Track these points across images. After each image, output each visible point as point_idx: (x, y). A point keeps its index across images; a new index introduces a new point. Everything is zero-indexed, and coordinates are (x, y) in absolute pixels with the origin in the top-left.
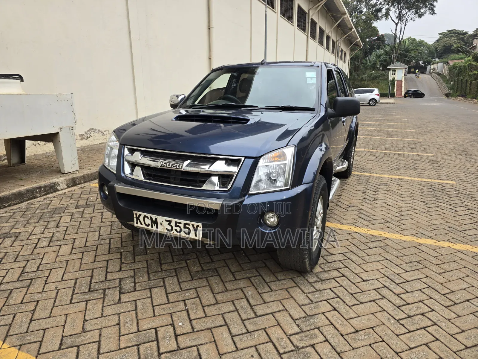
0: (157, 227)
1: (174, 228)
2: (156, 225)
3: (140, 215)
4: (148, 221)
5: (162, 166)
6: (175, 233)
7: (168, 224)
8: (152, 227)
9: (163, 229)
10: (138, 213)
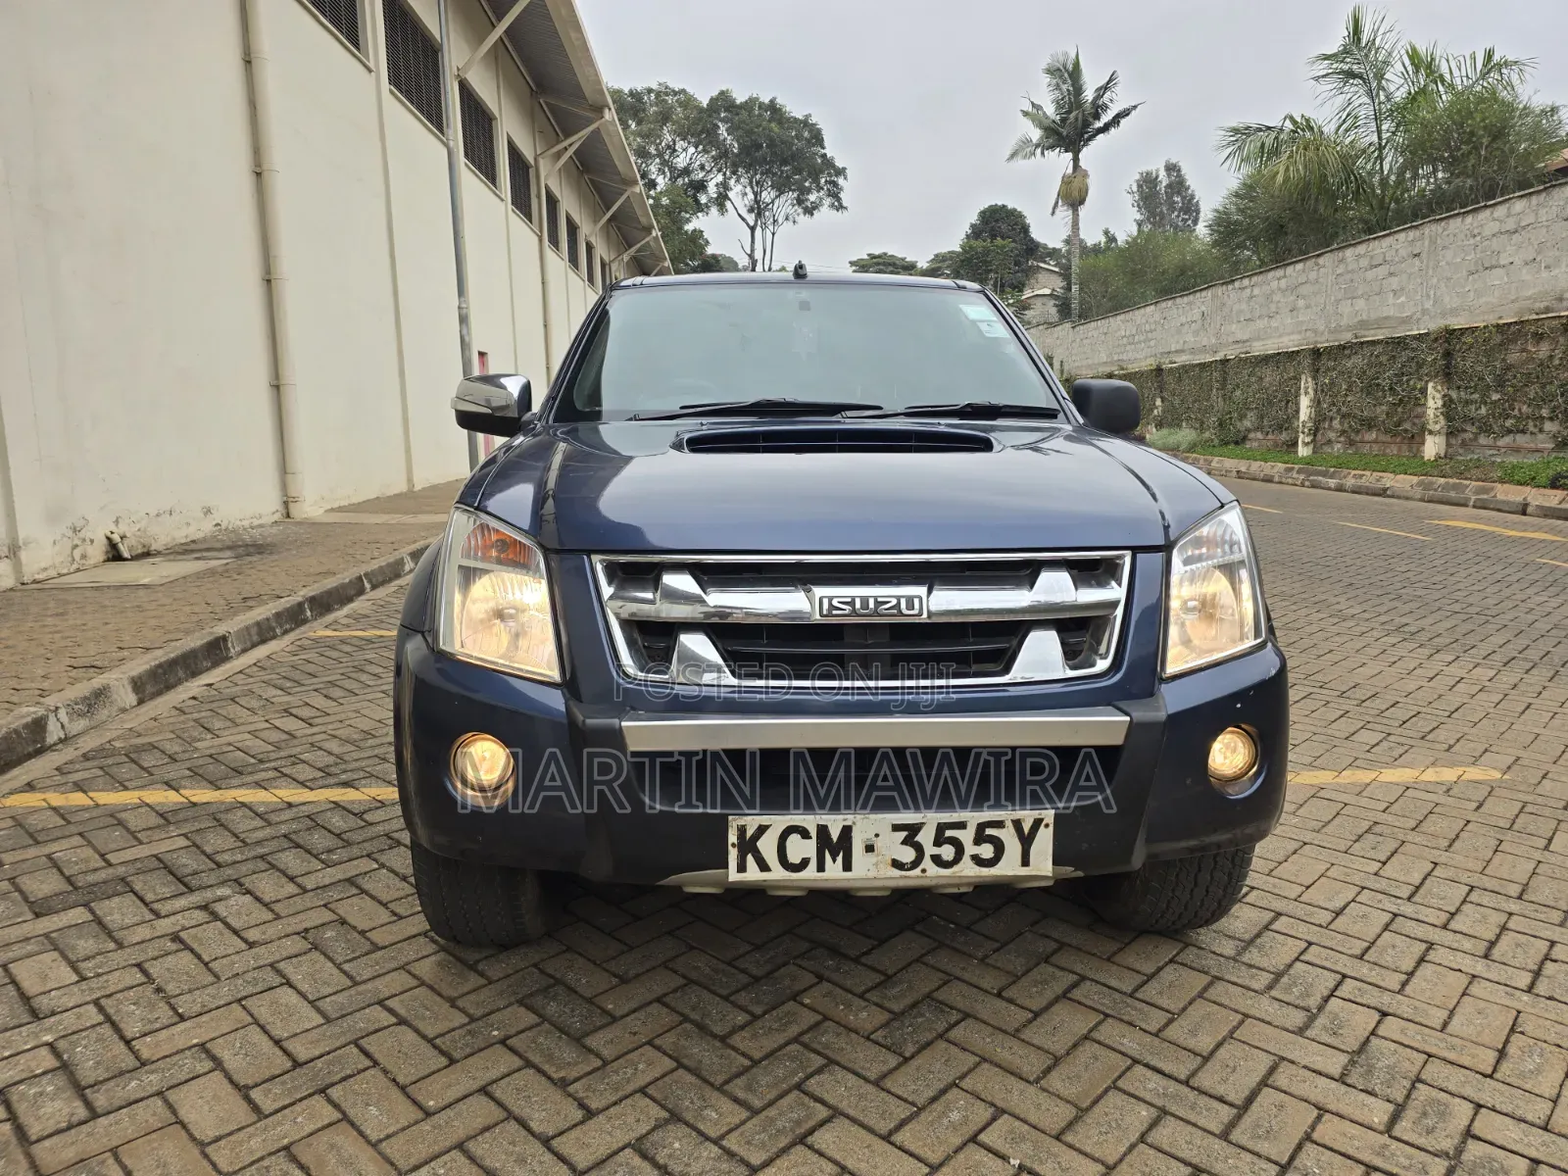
0: (847, 867)
1: (930, 850)
2: (840, 859)
3: (762, 830)
4: (800, 849)
5: (829, 615)
6: (933, 870)
7: (905, 842)
8: (821, 868)
9: (876, 864)
10: (752, 823)
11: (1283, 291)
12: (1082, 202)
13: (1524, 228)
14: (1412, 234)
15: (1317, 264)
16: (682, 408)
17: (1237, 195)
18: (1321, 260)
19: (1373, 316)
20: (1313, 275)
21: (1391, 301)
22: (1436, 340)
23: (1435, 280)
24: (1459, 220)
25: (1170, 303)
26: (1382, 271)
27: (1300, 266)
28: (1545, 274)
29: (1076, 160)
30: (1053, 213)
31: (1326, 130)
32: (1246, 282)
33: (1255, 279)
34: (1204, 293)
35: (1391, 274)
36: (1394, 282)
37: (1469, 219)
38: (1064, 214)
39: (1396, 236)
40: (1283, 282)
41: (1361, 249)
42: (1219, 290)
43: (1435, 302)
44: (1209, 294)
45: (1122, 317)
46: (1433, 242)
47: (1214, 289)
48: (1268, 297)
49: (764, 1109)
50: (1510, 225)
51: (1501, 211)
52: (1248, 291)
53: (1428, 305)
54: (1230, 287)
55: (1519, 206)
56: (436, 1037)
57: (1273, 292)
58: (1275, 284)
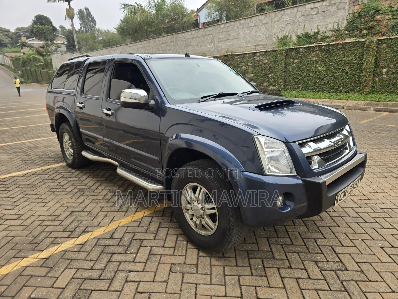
12: (73, 17)
13: (195, 37)
14: (171, 37)
15: (149, 42)
17: (123, 21)
18: (150, 41)
20: (148, 45)
23: (177, 48)
24: (181, 34)
26: (165, 45)
27: (145, 42)
28: (200, 48)
29: (69, 5)
30: (65, 20)
31: (145, 8)
32: (131, 45)
33: (133, 44)
34: (120, 47)
35: (167, 46)
36: (168, 48)
37: (183, 34)
38: (68, 20)
39: (167, 37)
40: (141, 46)
41: (160, 39)
42: (124, 46)
44: (121, 47)
45: (96, 52)
46: (176, 39)
47: (122, 46)
48: (138, 49)
50: (192, 37)
51: (190, 33)
52: (132, 47)
54: (127, 46)
55: (193, 32)
57: (139, 48)
58: (139, 46)
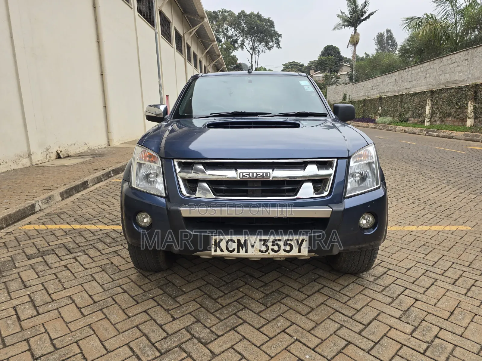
5: (242, 178)
6: (272, 253)
9: (255, 251)
11: (422, 72)
12: (357, 43)
14: (465, 53)
15: (433, 63)
16: (211, 114)
17: (408, 40)
18: (435, 61)
19: (452, 80)
20: (432, 67)
21: (457, 74)
22: (472, 87)
23: (472, 67)
25: (385, 76)
26: (456, 64)
27: (428, 63)
29: (355, 30)
30: (347, 47)
31: (438, 18)
32: (410, 69)
33: (413, 68)
34: (396, 73)
35: (458, 66)
36: (459, 69)
38: (351, 47)
39: (460, 53)
40: (422, 69)
41: (448, 57)
42: (401, 72)
43: (472, 75)
44: (398, 73)
45: (369, 81)
46: (472, 55)
47: (399, 71)
48: (417, 74)
49: (224, 319)
52: (410, 72)
53: (470, 76)
54: (405, 71)
56: (134, 296)
57: (419, 72)
58: (419, 70)
